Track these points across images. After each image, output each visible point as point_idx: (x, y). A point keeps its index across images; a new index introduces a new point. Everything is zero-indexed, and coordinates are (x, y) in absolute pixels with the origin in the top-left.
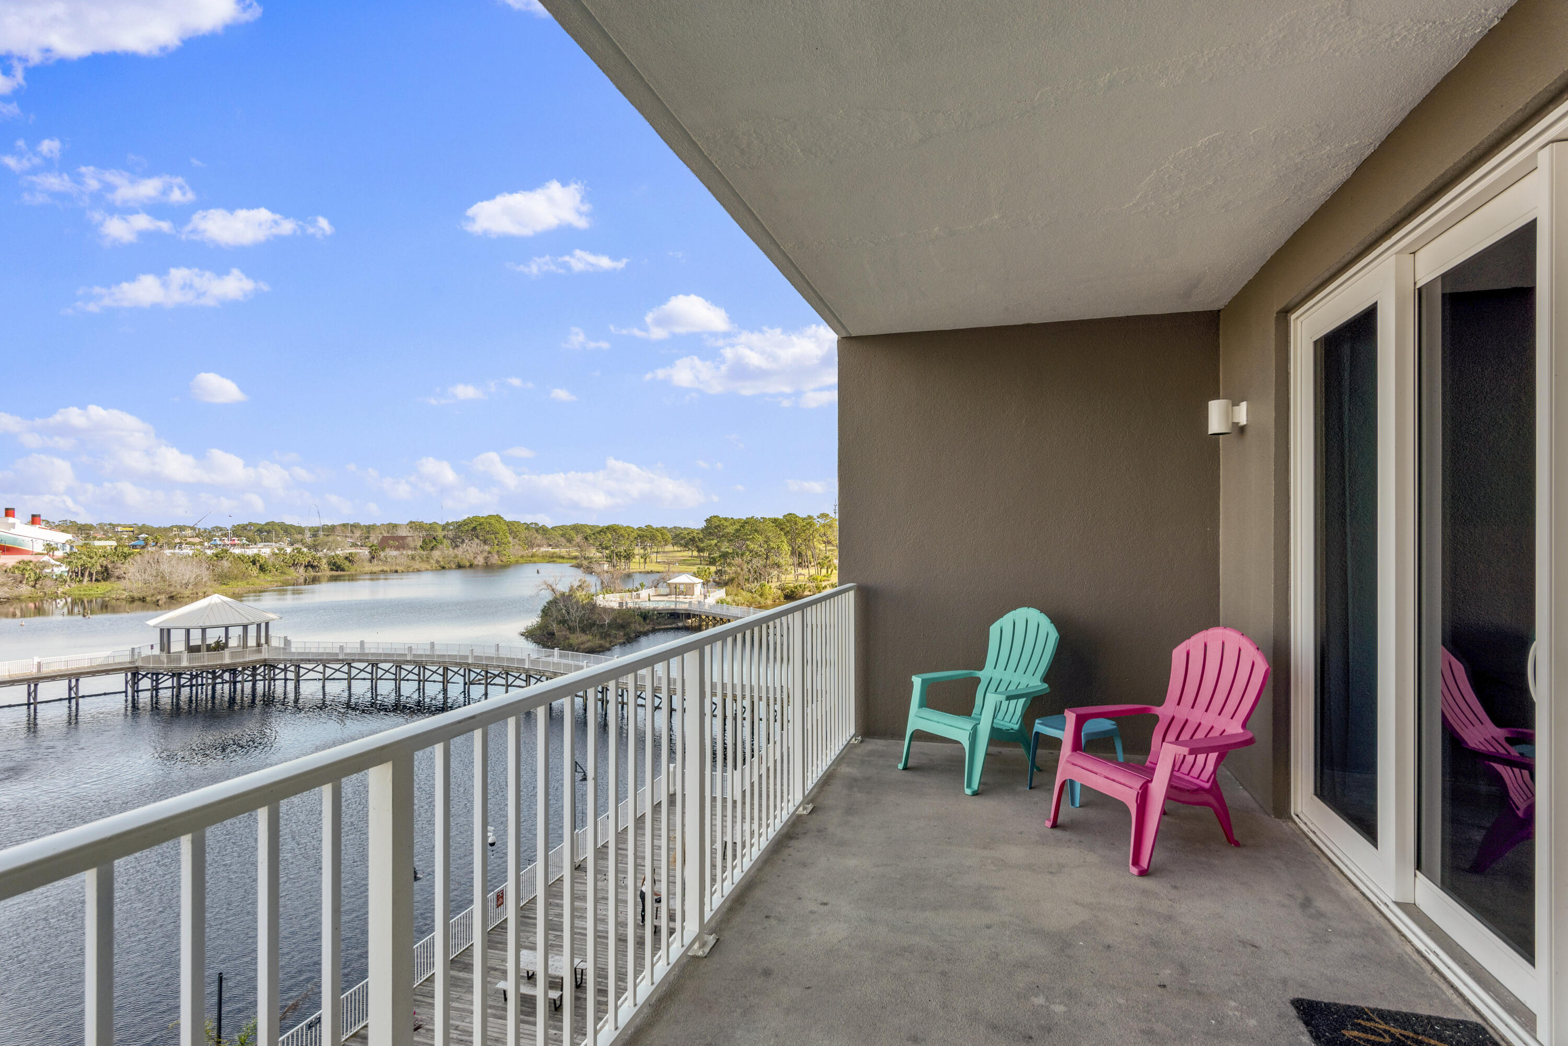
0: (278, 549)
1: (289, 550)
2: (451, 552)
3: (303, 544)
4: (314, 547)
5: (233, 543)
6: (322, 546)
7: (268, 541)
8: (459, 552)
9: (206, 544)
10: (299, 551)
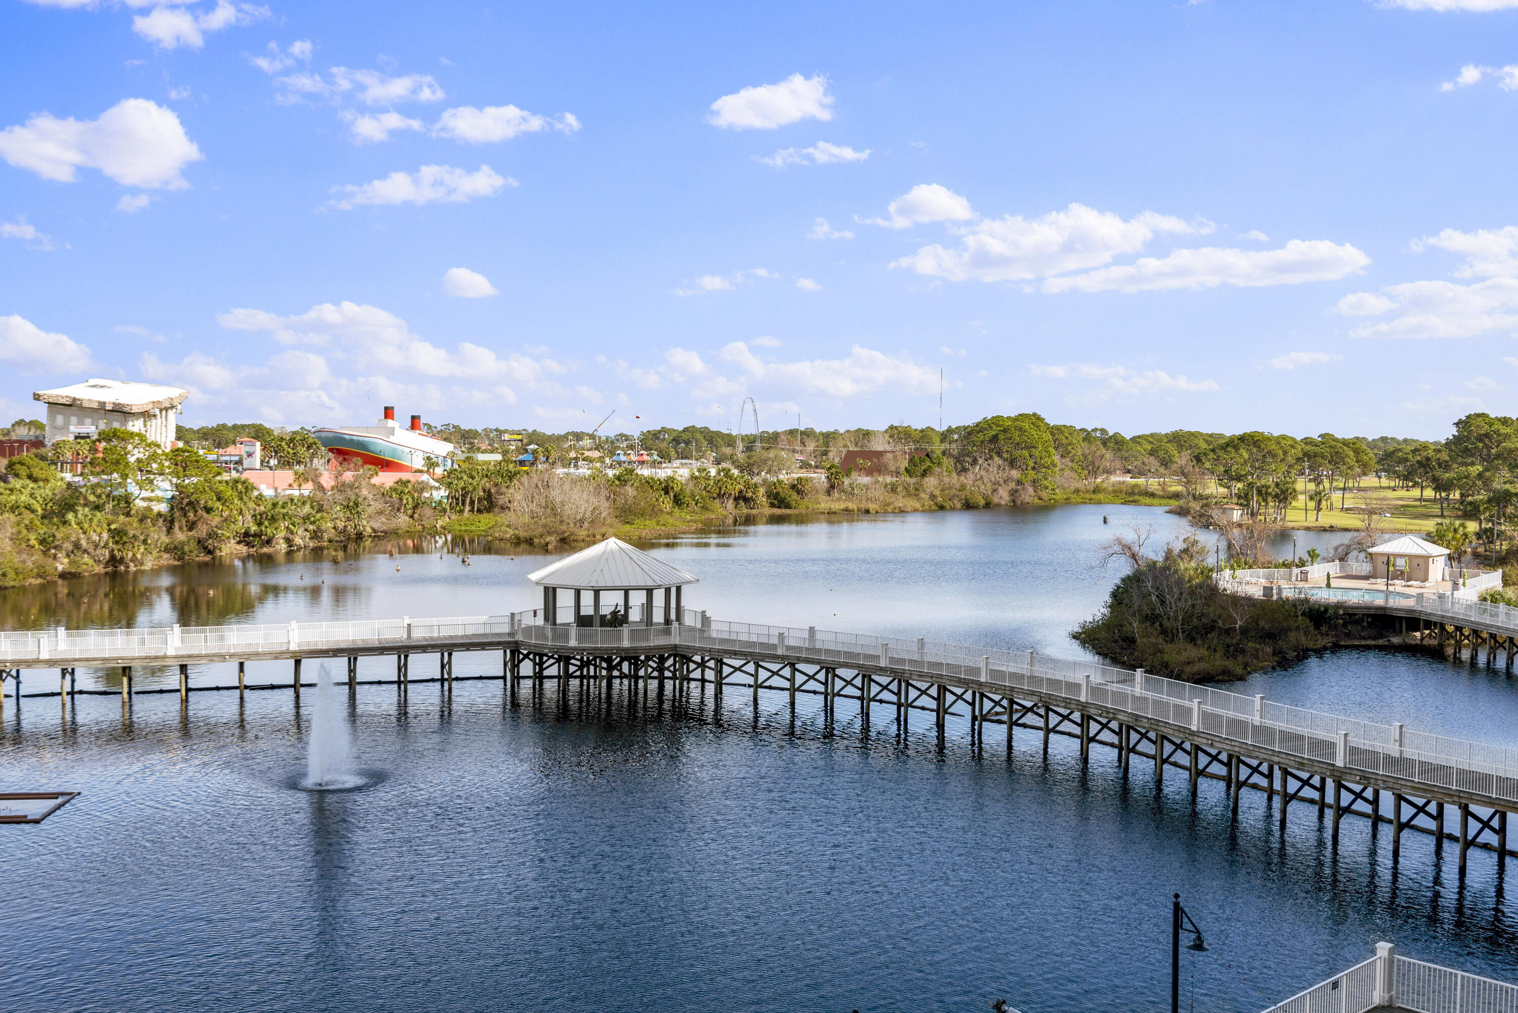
0: (699, 470)
1: (713, 472)
2: (954, 480)
3: (733, 463)
4: (747, 468)
5: (641, 459)
6: (759, 467)
7: (686, 458)
8: (968, 479)
9: (607, 460)
10: (727, 474)
